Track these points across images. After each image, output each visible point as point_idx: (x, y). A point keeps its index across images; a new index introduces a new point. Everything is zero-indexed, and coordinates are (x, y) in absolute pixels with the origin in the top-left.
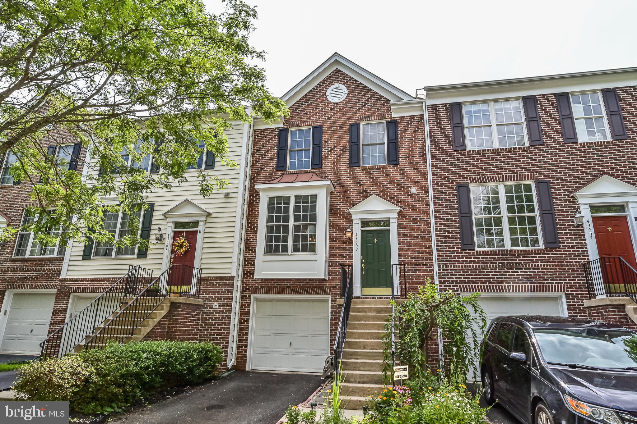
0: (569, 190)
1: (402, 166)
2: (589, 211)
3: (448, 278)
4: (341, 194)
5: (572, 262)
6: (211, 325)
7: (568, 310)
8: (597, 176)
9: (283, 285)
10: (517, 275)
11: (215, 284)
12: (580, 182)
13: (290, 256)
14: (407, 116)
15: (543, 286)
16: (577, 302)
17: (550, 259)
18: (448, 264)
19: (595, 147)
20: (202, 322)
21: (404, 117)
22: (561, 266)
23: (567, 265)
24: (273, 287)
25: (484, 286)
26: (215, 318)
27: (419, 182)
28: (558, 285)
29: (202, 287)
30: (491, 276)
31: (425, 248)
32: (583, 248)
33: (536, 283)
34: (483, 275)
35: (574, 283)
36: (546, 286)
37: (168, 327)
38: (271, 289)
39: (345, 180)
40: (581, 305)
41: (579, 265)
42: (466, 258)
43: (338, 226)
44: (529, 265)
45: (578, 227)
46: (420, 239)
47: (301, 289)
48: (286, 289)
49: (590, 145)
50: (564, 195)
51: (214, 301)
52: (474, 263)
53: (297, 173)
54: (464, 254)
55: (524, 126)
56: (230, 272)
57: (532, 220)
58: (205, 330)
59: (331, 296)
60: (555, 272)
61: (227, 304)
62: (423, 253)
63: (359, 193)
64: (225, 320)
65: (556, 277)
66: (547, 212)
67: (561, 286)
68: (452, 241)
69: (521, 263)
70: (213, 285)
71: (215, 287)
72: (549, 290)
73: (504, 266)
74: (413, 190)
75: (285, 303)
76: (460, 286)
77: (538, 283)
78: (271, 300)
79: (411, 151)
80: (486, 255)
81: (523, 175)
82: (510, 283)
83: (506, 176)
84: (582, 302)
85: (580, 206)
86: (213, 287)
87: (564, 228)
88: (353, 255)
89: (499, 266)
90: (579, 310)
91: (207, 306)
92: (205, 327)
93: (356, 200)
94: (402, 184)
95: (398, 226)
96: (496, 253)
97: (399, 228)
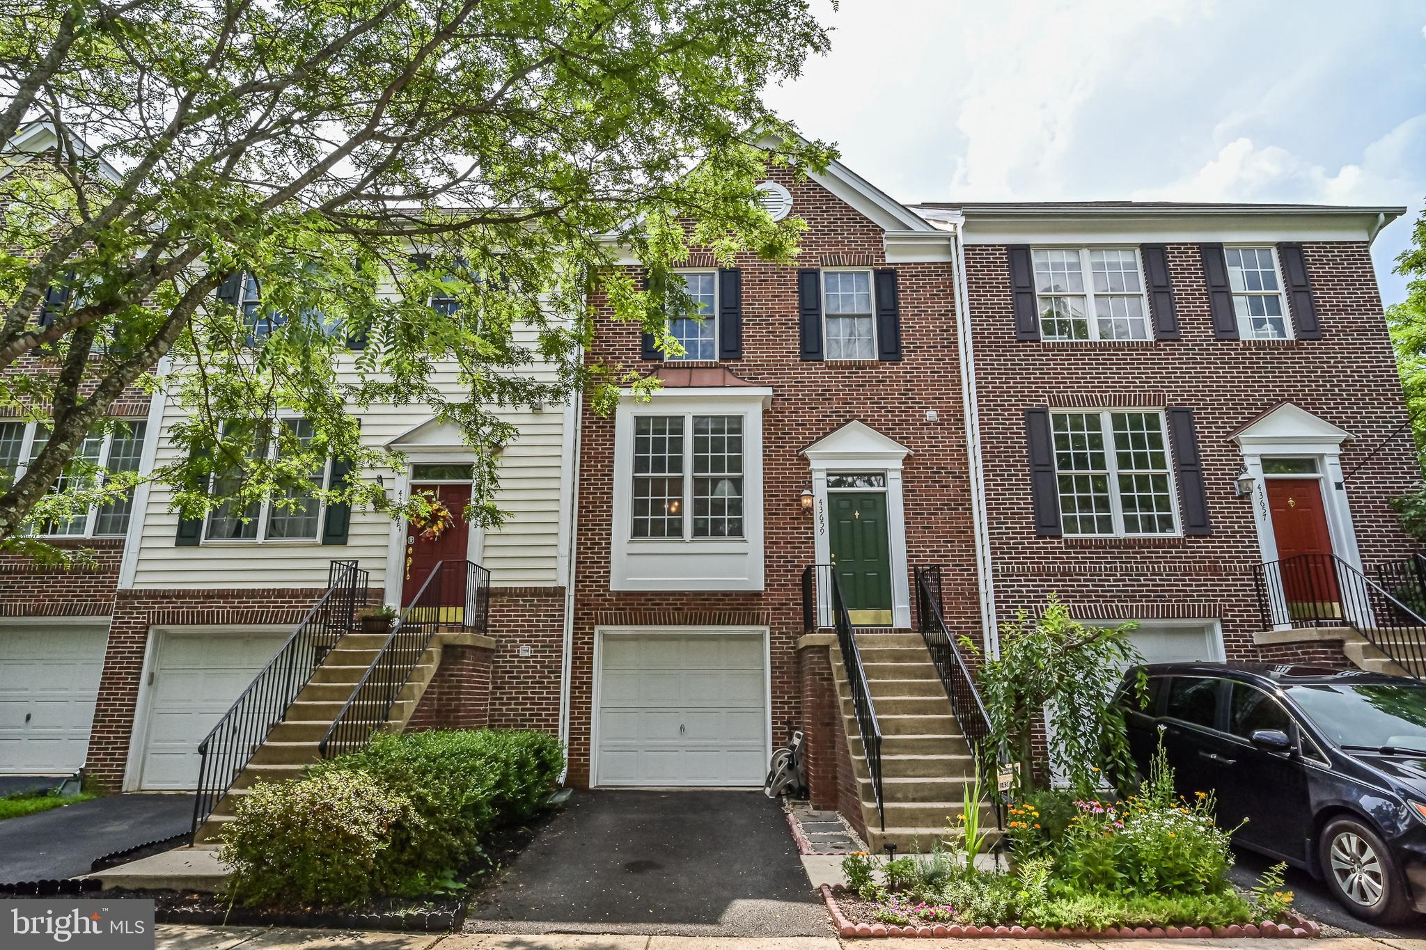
0: (1225, 428)
1: (908, 364)
2: (1260, 468)
3: (1012, 591)
4: (786, 417)
5: (1233, 562)
6: (516, 693)
7: (1227, 651)
8: (1272, 405)
9: (667, 604)
10: (1138, 586)
11: (521, 603)
12: (1244, 413)
13: (688, 543)
14: (915, 264)
15: (1183, 606)
16: (1241, 636)
17: (1195, 557)
18: (1011, 563)
19: (1268, 351)
20: (494, 688)
21: (910, 264)
22: (1215, 570)
23: (1225, 567)
24: (645, 609)
25: (1079, 607)
26: (524, 677)
27: (942, 398)
28: (1210, 606)
29: (490, 610)
30: (1091, 588)
31: (957, 532)
32: (1251, 537)
33: (1171, 601)
34: (1078, 586)
35: (1236, 601)
36: (1188, 606)
37: (440, 699)
38: (640, 614)
39: (793, 386)
40: (1248, 641)
41: (1245, 567)
42: (1045, 553)
43: (781, 482)
44: (1159, 568)
45: (1241, 497)
46: (947, 514)
47: (706, 614)
48: (674, 614)
49: (1260, 345)
50: (1217, 437)
51: (520, 641)
52: (1060, 563)
53: (688, 368)
54: (1042, 545)
55: (1145, 301)
56: (553, 577)
57: (1161, 482)
58: (501, 704)
59: (771, 629)
60: (1205, 580)
61: (552, 646)
62: (954, 542)
63: (823, 416)
64: (548, 682)
65: (1205, 590)
66: (1189, 468)
67: (1215, 606)
68: (1019, 518)
69: (1145, 563)
70: (518, 606)
71: (522, 611)
72: (1194, 614)
73: (1116, 567)
74: (931, 415)
75: (667, 643)
76: (1036, 607)
77: (1176, 601)
78: (636, 638)
79: (924, 335)
80: (1082, 547)
81: (1145, 396)
82: (1126, 601)
83: (1115, 396)
84: (1251, 636)
85: (1245, 458)
86: (518, 611)
87: (1218, 498)
88: (813, 543)
89: (1105, 568)
90: (1245, 651)
91: (504, 652)
92: (502, 699)
93: (816, 429)
94: (910, 401)
95: (903, 486)
96: (1100, 544)
97: (906, 491)
